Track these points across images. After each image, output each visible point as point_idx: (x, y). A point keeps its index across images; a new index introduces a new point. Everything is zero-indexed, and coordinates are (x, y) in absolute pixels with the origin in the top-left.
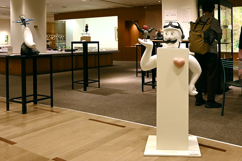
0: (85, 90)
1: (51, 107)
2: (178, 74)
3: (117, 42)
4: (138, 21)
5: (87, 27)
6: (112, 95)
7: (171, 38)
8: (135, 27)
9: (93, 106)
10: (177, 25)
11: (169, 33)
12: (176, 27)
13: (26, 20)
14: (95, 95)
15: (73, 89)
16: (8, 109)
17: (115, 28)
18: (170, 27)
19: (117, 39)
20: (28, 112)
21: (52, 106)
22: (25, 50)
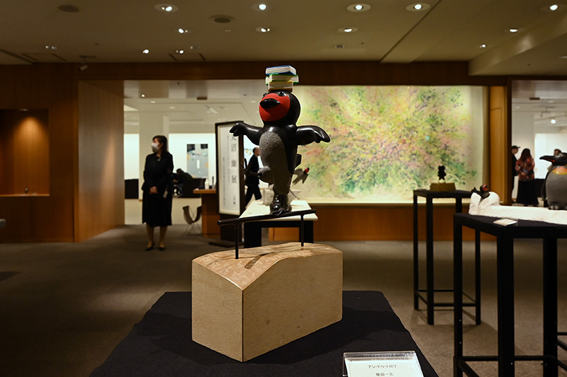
4: (45, 111)
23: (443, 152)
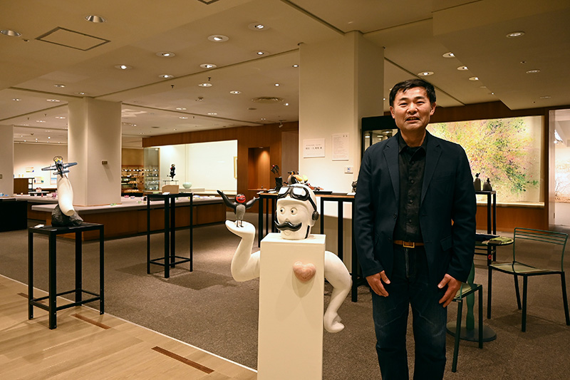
0: (167, 276)
1: (101, 314)
2: (301, 295)
3: (236, 180)
4: (269, 148)
5: (173, 169)
6: (209, 288)
7: (290, 219)
8: (265, 158)
9: (169, 315)
10: (304, 194)
11: (287, 209)
12: (301, 198)
13: (64, 166)
14: (181, 287)
15: (149, 273)
16: (31, 317)
17: (234, 158)
18: (288, 198)
19: (236, 176)
20: (59, 325)
21: (102, 312)
22: (59, 218)
23: (508, 166)
